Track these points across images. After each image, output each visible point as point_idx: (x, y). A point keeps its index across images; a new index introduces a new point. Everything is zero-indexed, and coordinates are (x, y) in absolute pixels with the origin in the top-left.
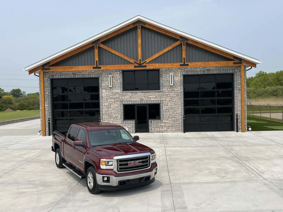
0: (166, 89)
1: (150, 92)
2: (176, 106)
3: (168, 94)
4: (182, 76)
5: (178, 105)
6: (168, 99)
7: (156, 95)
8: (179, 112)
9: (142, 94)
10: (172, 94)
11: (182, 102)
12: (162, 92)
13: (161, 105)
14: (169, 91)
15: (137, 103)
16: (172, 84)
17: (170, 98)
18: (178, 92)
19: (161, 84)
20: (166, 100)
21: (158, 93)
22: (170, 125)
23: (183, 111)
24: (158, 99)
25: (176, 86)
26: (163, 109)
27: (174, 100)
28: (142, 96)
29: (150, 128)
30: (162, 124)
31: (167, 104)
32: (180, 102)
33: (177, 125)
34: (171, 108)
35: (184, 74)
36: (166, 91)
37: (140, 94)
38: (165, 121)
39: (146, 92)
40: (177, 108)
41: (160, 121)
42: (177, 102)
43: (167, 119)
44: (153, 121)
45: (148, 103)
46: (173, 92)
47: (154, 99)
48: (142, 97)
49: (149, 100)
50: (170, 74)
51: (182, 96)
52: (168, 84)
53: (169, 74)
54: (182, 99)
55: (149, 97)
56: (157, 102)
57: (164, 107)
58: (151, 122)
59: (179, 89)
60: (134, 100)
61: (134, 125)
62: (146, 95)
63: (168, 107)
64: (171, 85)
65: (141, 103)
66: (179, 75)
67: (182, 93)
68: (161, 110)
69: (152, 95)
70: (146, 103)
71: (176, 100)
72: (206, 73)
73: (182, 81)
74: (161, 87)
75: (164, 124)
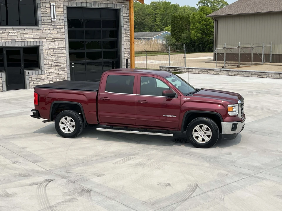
0: (47, 26)
1: (24, 29)
2: (60, 50)
3: (49, 32)
4: (65, 8)
5: (62, 49)
6: (50, 39)
7: (33, 34)
8: (64, 58)
9: (14, 32)
10: (54, 33)
11: (67, 44)
12: (41, 29)
13: (41, 48)
14: (51, 29)
15: (7, 45)
16: (54, 18)
17: (51, 38)
18: (61, 30)
19: (39, 19)
20: (47, 41)
21: (36, 31)
22: (54, 76)
23: (68, 56)
24: (37, 40)
25: (59, 22)
26: (44, 54)
27: (57, 41)
28: (14, 35)
29: (27, 82)
30: (43, 76)
31: (48, 47)
32: (65, 44)
33: (62, 75)
34: (53, 53)
35: (67, 5)
36: (47, 29)
37: (10, 32)
38: (47, 72)
39: (19, 29)
40: (61, 52)
41: (40, 71)
42: (61, 44)
43: (50, 68)
44: (30, 72)
45: (23, 45)
46: (55, 30)
47: (31, 40)
48: (14, 37)
49: (24, 41)
50: (52, 4)
51: (67, 36)
52: (48, 18)
53: (49, 4)
54: (67, 40)
55: (24, 36)
56: (35, 45)
57: (44, 51)
58: (29, 73)
59: (62, 26)
60: (3, 41)
61: (4, 79)
62: (19, 33)
63: (50, 51)
64: (53, 20)
65: (14, 45)
66: (62, 6)
67: (67, 32)
68: (41, 56)
69: (27, 34)
70: (20, 45)
71: (60, 42)
72: (93, 6)
73: (66, 16)
74: (40, 23)
75: (46, 75)
